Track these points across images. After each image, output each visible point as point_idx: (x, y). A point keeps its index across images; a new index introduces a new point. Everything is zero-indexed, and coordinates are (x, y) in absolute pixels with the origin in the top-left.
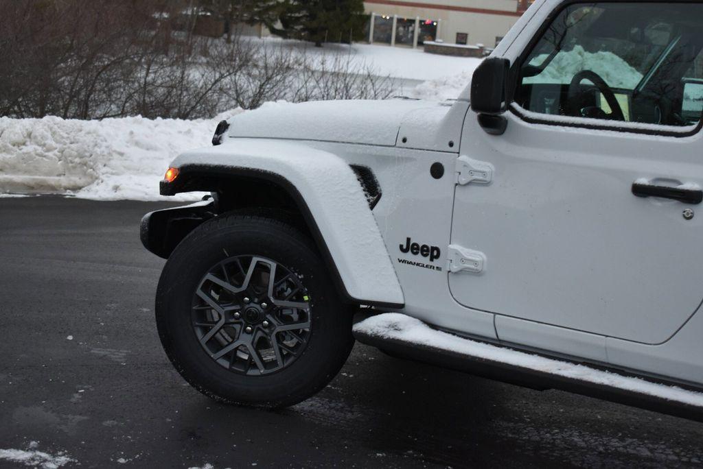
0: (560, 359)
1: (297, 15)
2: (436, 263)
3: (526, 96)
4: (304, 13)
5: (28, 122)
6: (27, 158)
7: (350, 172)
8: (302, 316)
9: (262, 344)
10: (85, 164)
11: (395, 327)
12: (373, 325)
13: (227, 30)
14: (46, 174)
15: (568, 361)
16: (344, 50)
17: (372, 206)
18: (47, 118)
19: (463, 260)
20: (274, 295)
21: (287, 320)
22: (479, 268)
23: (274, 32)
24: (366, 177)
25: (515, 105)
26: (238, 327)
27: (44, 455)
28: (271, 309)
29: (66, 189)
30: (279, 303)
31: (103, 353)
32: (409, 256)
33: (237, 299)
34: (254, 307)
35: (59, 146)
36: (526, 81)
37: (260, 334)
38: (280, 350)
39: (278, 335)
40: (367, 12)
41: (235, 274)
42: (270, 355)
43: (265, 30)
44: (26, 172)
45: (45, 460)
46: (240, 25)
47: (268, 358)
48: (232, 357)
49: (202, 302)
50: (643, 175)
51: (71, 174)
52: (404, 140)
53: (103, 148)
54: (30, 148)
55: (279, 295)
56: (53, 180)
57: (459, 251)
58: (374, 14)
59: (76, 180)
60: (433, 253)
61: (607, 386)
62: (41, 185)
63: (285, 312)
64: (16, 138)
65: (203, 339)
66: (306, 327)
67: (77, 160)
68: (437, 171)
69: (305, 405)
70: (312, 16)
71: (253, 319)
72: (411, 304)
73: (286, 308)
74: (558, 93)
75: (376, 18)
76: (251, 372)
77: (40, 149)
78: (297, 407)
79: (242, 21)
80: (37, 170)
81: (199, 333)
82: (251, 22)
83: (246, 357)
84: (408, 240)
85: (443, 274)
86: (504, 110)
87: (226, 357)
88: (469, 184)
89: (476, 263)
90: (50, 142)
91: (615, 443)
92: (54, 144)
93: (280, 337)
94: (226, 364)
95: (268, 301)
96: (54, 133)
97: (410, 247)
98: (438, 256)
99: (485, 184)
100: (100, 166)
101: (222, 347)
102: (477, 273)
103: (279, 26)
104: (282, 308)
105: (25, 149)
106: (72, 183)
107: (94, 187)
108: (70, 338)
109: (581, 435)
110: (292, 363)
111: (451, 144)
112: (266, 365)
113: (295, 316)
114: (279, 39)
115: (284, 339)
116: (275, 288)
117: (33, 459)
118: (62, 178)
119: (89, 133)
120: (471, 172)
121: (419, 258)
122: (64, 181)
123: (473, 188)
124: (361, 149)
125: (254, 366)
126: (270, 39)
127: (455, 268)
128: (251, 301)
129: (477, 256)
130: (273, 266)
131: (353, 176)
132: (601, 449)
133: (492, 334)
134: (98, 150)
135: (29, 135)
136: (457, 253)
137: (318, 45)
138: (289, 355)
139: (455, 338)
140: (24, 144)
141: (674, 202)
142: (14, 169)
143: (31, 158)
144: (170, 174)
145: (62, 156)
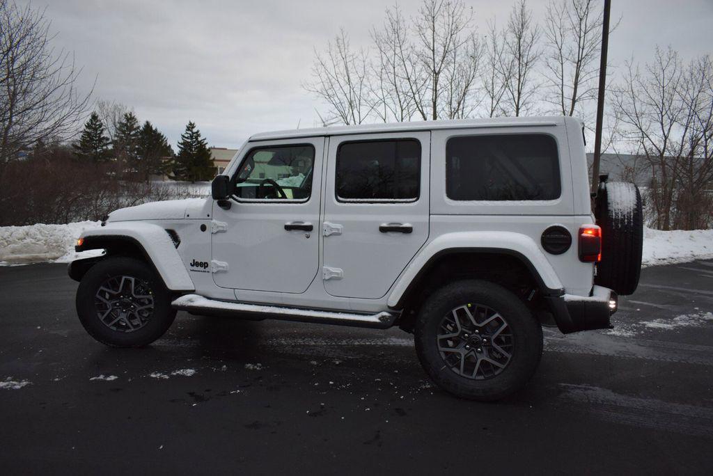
0: (264, 305)
1: (181, 169)
2: (207, 269)
3: (240, 192)
4: (185, 168)
5: (25, 228)
6: (27, 246)
7: (165, 232)
8: (150, 302)
9: (132, 317)
10: (59, 246)
11: (191, 301)
12: (181, 301)
13: (147, 179)
14: (39, 253)
15: (267, 306)
16: (205, 184)
17: (177, 247)
18: (37, 225)
19: (218, 267)
20: (135, 293)
21: (143, 304)
22: (225, 269)
23: (170, 178)
24: (173, 234)
25: (234, 196)
26: (119, 310)
27: (14, 382)
28: (134, 300)
29: (49, 259)
30: (138, 297)
31: (55, 333)
32: (195, 268)
33: (117, 297)
34: (126, 300)
35: (44, 238)
36: (238, 185)
37: (130, 312)
38: (141, 319)
39: (138, 312)
40: (215, 166)
41: (115, 285)
42: (136, 322)
43: (166, 177)
44: (26, 253)
45: (15, 385)
46: (153, 176)
47: (135, 324)
48: (118, 325)
49: (100, 301)
50: (289, 221)
51: (53, 252)
52: (188, 216)
53: (68, 238)
54: (28, 240)
55: (137, 293)
56: (42, 255)
57: (216, 263)
58: (219, 167)
59: (55, 254)
60: (205, 265)
61: (282, 314)
62: (36, 258)
63: (142, 301)
64: (20, 236)
65: (102, 318)
66: (152, 306)
67: (54, 244)
68: (203, 228)
69: (157, 343)
70: (189, 170)
71: (126, 306)
72: (198, 289)
73: (142, 299)
74: (255, 189)
75: (220, 168)
76: (127, 331)
77: (33, 241)
78: (152, 344)
79: (154, 174)
80: (33, 251)
81: (99, 315)
82: (159, 174)
83: (124, 324)
84: (194, 260)
85: (210, 274)
86: (228, 198)
87: (114, 325)
88: (218, 232)
89: (224, 267)
90: (39, 236)
91: (300, 341)
92: (41, 237)
93: (140, 313)
94: (115, 329)
95: (132, 296)
96: (41, 232)
97: (195, 264)
98: (207, 266)
99: (224, 232)
100: (68, 246)
101: (112, 320)
102: (225, 272)
103: (172, 174)
104: (140, 299)
105: (25, 241)
106: (53, 256)
107: (65, 257)
108: (39, 327)
109: (285, 340)
110: (147, 325)
111: (208, 216)
112: (135, 327)
113: (147, 302)
114: (174, 181)
115: (142, 313)
116: (135, 290)
117: (8, 385)
118: (47, 254)
119: (60, 230)
120: (218, 227)
121: (199, 268)
122: (48, 255)
123: (220, 234)
124: (169, 221)
125: (129, 328)
126: (169, 181)
127: (215, 271)
128: (124, 297)
129: (224, 264)
130: (133, 280)
131: (167, 234)
132: (293, 344)
133: (234, 298)
134: (66, 239)
135: (27, 234)
136: (215, 264)
137: (193, 183)
138: (145, 321)
139: (219, 302)
140: (25, 239)
141: (301, 232)
142: (20, 252)
143: (29, 245)
144: (79, 242)
145: (46, 242)
